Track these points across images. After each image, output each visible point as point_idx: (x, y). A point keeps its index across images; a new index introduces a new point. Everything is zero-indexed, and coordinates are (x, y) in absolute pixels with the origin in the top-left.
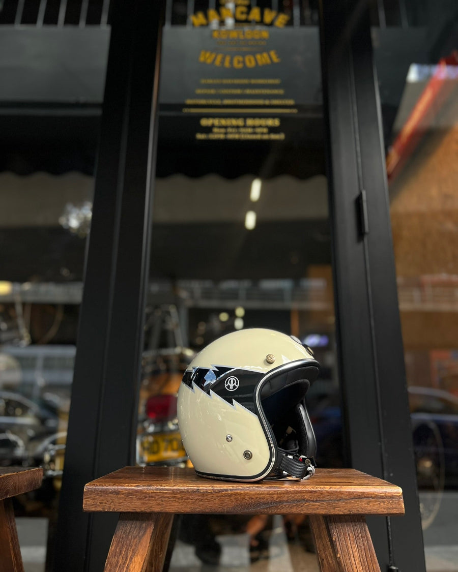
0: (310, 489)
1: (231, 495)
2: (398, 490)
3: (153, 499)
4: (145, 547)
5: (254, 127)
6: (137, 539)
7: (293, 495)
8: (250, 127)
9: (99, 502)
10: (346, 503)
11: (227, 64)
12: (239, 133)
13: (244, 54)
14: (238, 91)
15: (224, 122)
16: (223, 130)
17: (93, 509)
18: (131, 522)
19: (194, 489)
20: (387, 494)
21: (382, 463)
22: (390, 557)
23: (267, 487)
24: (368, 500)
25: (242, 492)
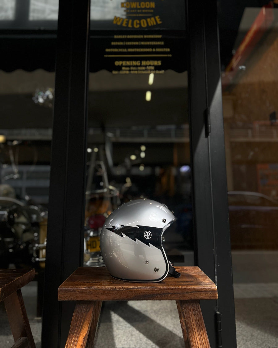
0: (171, 288)
1: (131, 291)
2: (215, 287)
3: (93, 294)
4: (90, 316)
5: (146, 66)
6: (86, 313)
7: (163, 291)
8: (144, 66)
10: (189, 295)
11: (130, 26)
12: (138, 70)
13: (140, 19)
14: (137, 43)
15: (128, 63)
16: (128, 69)
17: (63, 299)
18: (82, 305)
19: (113, 289)
20: (210, 289)
21: (214, 259)
22: (216, 307)
25: (138, 290)
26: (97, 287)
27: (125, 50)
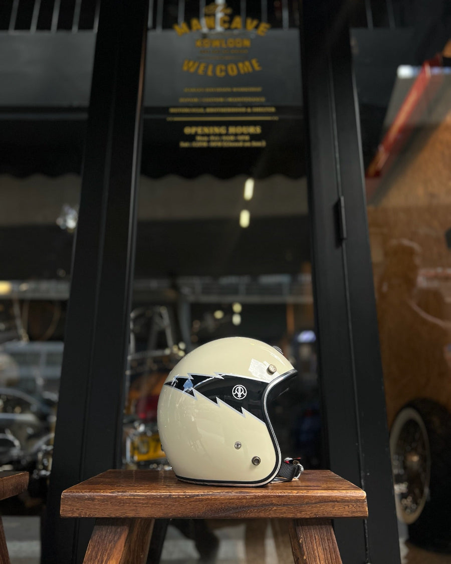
0: (278, 494)
1: (202, 500)
2: (362, 494)
3: (128, 505)
4: (120, 551)
5: (236, 135)
6: (112, 543)
7: (261, 500)
8: (232, 135)
9: (75, 508)
10: (312, 507)
11: (210, 73)
12: (222, 141)
13: (226, 64)
14: (221, 100)
15: (206, 130)
16: (206, 138)
17: (70, 515)
18: (107, 527)
19: (167, 495)
20: (352, 498)
21: (359, 463)
22: (366, 554)
23: (237, 493)
24: (333, 504)
25: (213, 497)
26: (136, 492)
27: (201, 110)
